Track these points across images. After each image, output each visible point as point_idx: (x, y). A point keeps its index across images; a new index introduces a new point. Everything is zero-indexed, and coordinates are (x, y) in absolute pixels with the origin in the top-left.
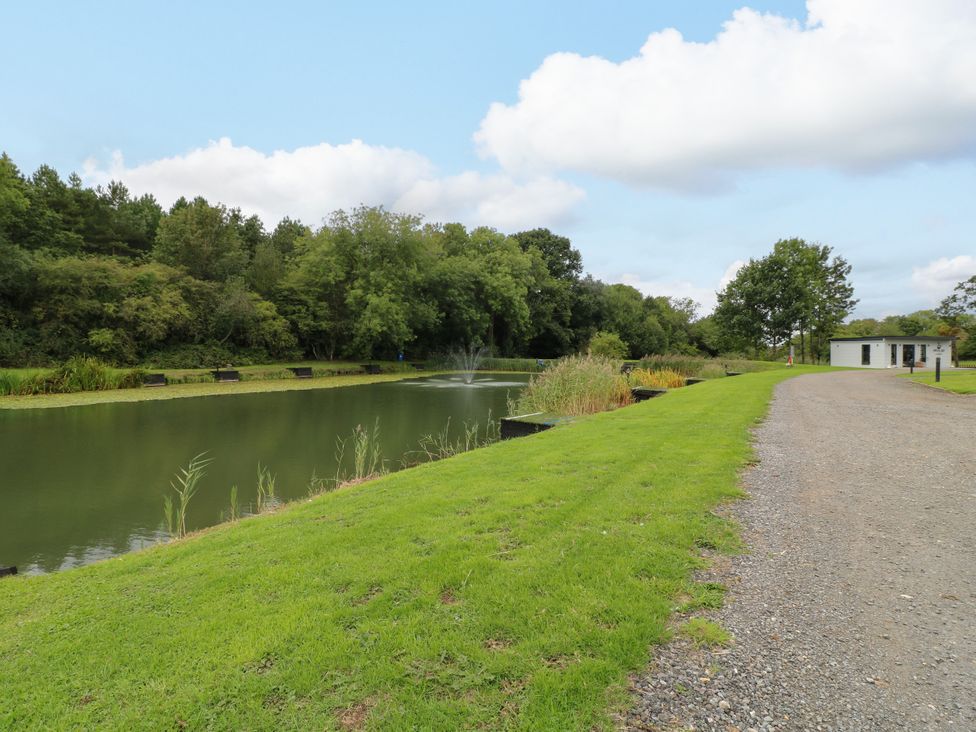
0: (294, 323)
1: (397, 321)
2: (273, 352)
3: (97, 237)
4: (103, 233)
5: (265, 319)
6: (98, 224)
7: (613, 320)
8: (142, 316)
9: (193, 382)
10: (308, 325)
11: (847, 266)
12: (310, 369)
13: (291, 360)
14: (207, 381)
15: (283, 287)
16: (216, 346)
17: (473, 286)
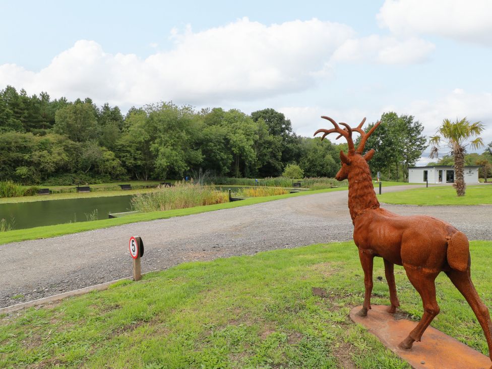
0: (124, 162)
1: (177, 160)
2: (112, 176)
3: (34, 120)
4: (37, 118)
5: (108, 160)
6: (34, 114)
7: (307, 157)
8: (42, 160)
9: (65, 192)
10: (131, 163)
11: (422, 127)
12: (130, 185)
13: (123, 180)
14: (73, 192)
15: (118, 144)
16: (83, 174)
17: (223, 141)
